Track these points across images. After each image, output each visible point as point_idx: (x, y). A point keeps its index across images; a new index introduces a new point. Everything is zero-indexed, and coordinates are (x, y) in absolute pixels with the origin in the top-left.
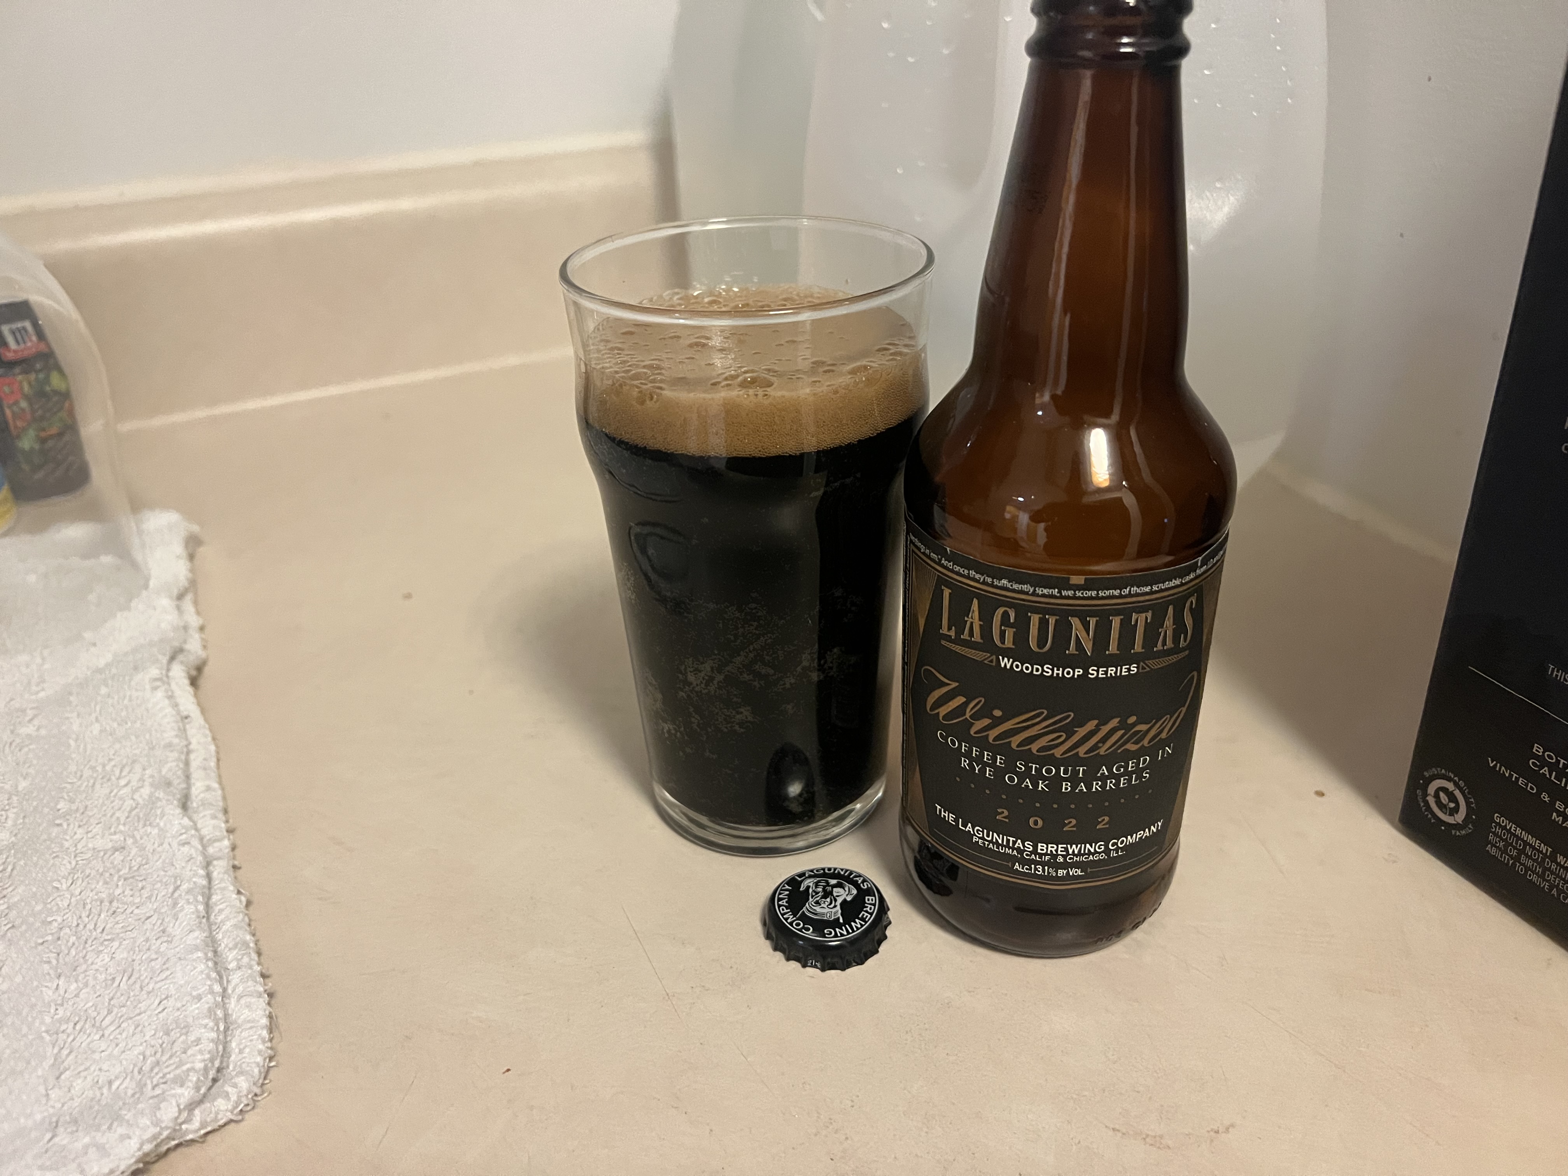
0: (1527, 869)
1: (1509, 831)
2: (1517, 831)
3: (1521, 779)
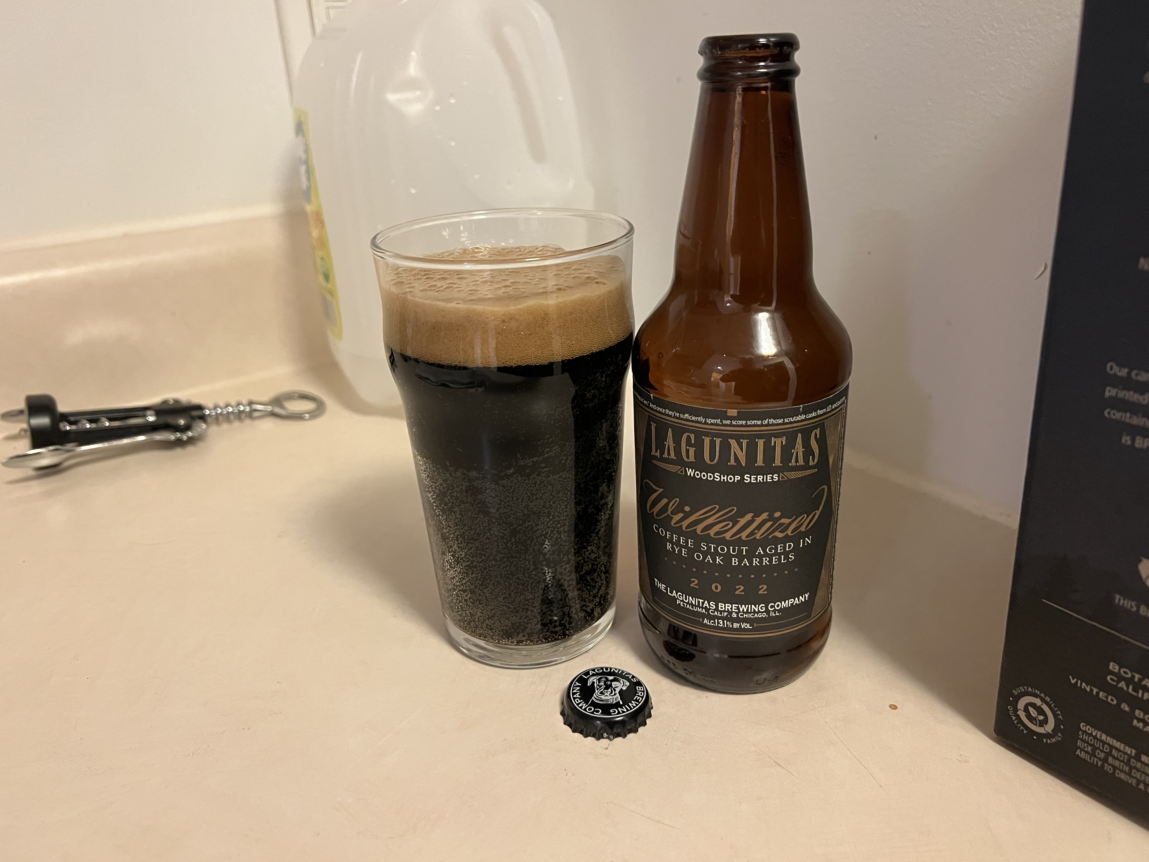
0: (1115, 768)
1: (1095, 737)
2: (1103, 737)
3: (1101, 693)
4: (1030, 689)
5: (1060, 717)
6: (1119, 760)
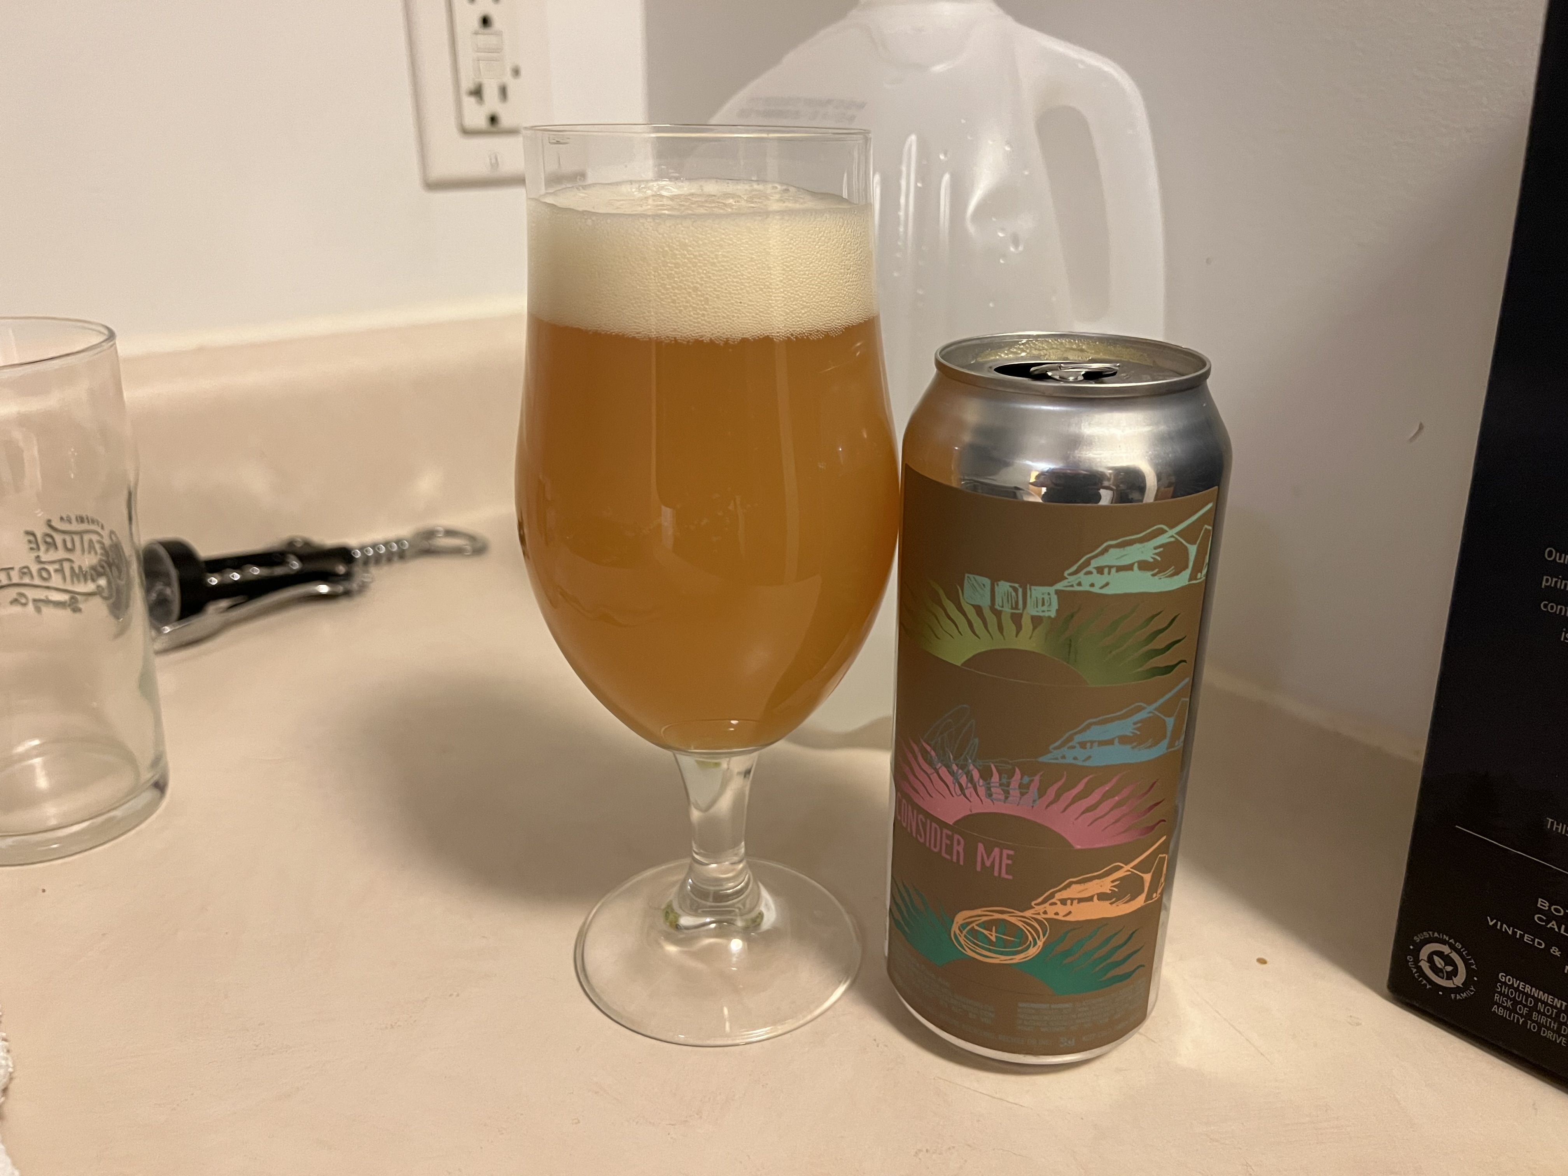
0: (1540, 1026)
1: (1517, 989)
2: (1526, 989)
3: (1526, 935)
4: (1436, 935)
5: (1474, 967)
6: (1545, 1015)
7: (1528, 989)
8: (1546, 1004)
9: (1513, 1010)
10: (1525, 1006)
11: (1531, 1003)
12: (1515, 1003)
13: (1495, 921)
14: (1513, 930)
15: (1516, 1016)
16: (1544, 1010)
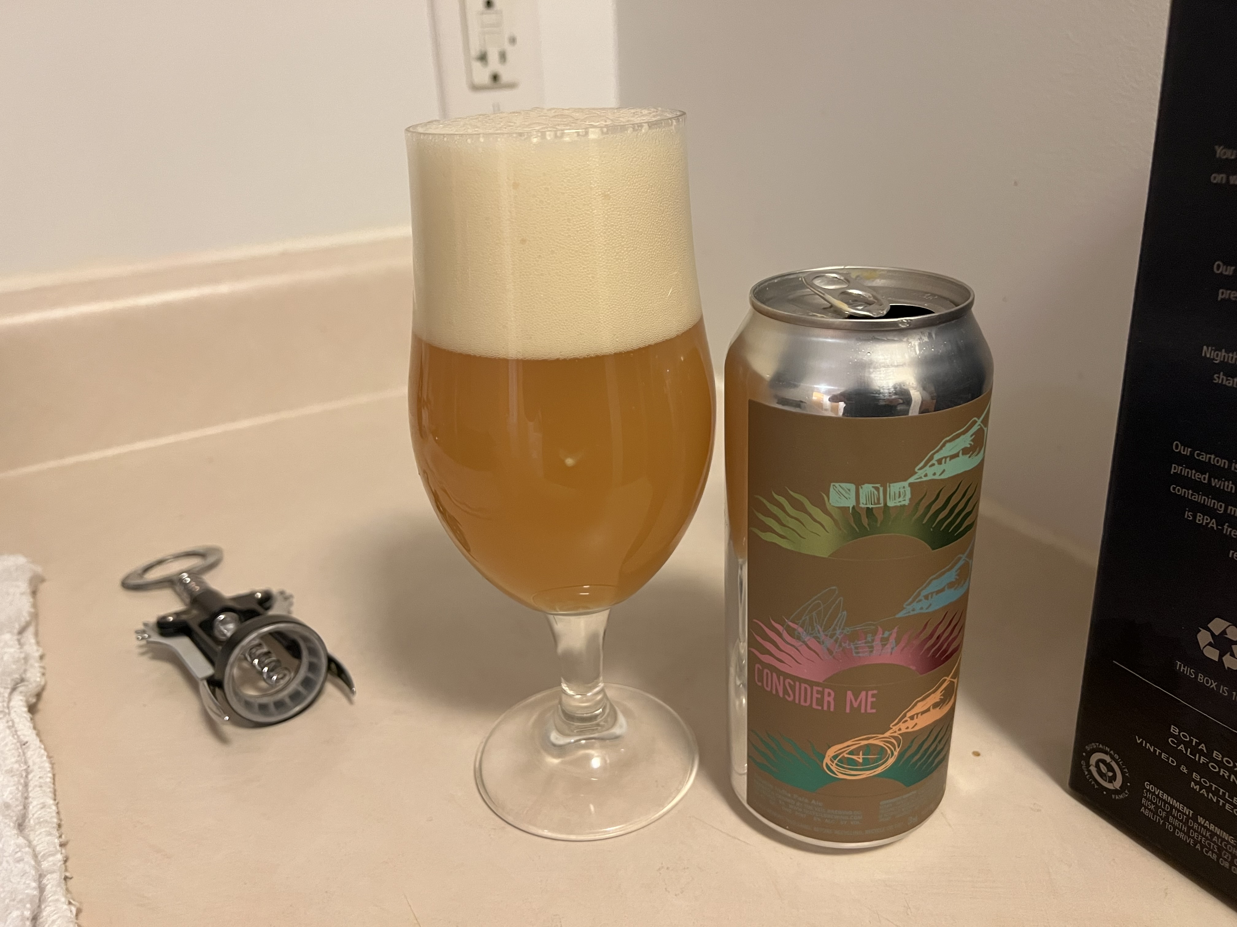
0: (1175, 828)
1: (1158, 796)
2: (1164, 796)
3: (1163, 754)
4: (1101, 746)
5: (1127, 775)
6: (1178, 819)
7: (1165, 797)
8: (1179, 811)
9: (1155, 813)
10: (1164, 810)
11: (1168, 809)
12: (1157, 807)
13: (1141, 740)
14: (1154, 749)
15: (1158, 817)
16: (1177, 815)
